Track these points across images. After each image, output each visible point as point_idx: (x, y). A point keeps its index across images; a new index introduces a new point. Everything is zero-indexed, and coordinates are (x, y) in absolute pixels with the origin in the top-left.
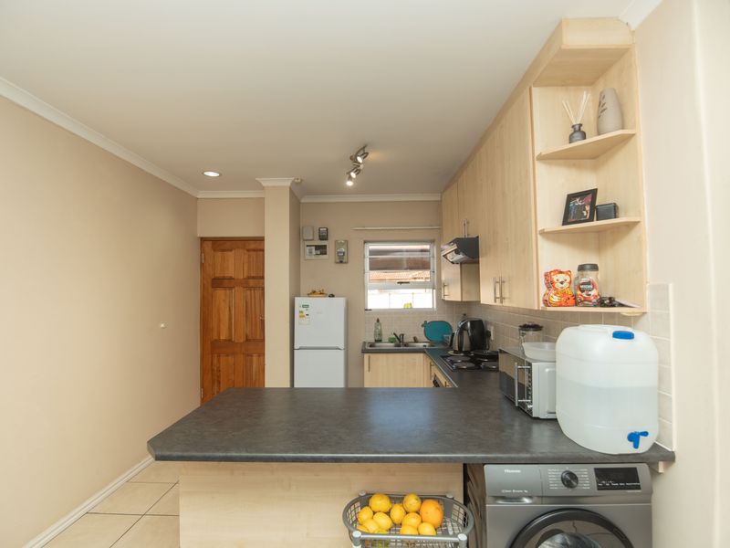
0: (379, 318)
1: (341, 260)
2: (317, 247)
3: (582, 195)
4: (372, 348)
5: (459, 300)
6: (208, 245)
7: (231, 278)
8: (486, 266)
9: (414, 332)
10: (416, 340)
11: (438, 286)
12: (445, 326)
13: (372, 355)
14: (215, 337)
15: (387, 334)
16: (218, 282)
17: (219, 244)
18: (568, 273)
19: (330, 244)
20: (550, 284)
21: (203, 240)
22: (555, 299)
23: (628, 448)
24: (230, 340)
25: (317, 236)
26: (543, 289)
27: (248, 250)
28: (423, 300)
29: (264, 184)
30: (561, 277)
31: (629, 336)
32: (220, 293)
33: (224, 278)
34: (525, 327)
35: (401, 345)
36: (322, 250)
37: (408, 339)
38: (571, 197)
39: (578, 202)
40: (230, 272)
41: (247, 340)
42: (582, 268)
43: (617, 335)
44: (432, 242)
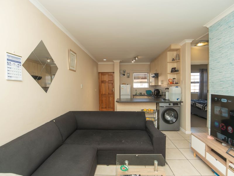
0: (136, 89)
1: (128, 77)
2: (123, 74)
3: (174, 68)
4: (136, 95)
5: (154, 85)
6: (100, 74)
7: (105, 81)
8: (160, 78)
9: (144, 92)
10: (144, 94)
11: (149, 82)
12: (150, 91)
13: (136, 96)
14: (102, 93)
15: (138, 93)
16: (103, 82)
17: (103, 74)
18: (171, 79)
19: (126, 74)
20: (169, 81)
21: (99, 73)
22: (169, 83)
23: (177, 101)
24: (105, 94)
25: (123, 72)
26: (168, 82)
27: (109, 75)
28: (146, 86)
29: (114, 61)
30: (170, 80)
31: (178, 87)
32: (103, 84)
33: (104, 81)
34: (166, 89)
35: (141, 95)
36: (124, 75)
37: (143, 94)
38: (172, 68)
39: (173, 69)
40: (105, 80)
41: (109, 94)
42: (173, 79)
43: (176, 87)
44: (148, 73)
